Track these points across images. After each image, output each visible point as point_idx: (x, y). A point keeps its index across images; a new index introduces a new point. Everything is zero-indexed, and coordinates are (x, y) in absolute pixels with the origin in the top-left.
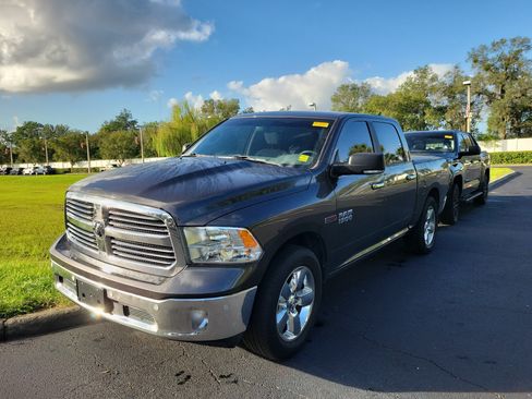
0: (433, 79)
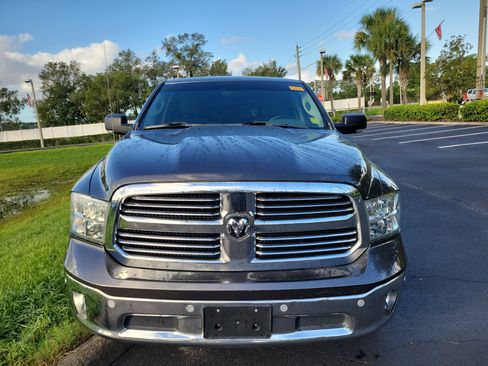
0: (137, 62)
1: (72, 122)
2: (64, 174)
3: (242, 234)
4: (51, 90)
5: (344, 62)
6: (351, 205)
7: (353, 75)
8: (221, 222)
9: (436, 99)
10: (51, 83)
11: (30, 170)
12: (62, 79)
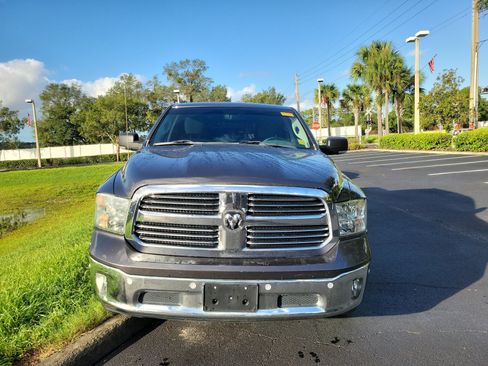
0: (138, 86)
1: (70, 143)
2: (60, 193)
3: (236, 227)
4: (52, 112)
5: (341, 91)
6: (323, 206)
7: (351, 103)
8: (219, 216)
9: (433, 129)
10: (51, 104)
11: (26, 189)
12: (63, 100)
